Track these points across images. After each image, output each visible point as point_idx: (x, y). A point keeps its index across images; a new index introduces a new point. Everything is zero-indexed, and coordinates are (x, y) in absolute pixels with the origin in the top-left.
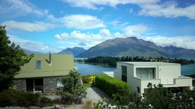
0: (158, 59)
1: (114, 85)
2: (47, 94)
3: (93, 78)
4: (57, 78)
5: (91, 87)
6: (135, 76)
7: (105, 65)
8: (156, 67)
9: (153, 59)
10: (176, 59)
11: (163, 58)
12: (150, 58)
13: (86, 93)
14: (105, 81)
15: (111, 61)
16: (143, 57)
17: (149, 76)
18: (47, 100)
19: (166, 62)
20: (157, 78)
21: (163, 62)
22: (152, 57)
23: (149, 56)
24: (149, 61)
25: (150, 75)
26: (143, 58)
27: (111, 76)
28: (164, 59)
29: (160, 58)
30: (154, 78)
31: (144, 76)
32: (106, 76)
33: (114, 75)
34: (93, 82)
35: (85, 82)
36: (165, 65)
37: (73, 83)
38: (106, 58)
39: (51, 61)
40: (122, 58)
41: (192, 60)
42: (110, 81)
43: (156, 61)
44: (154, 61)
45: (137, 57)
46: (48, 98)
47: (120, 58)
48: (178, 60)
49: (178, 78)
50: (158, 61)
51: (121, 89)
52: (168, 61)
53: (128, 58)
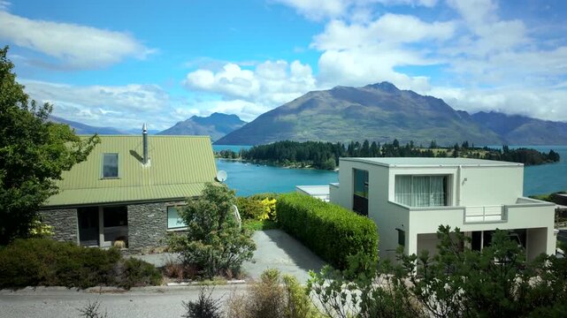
0: (456, 148)
1: (332, 225)
2: (139, 251)
3: (268, 204)
4: (168, 204)
5: (264, 229)
6: (392, 198)
7: (303, 166)
8: (453, 171)
9: (440, 150)
10: (506, 148)
11: (470, 146)
12: (433, 146)
13: (253, 248)
14: (305, 214)
15: (319, 154)
16: (412, 142)
17: (432, 200)
18: (143, 268)
19: (477, 156)
20: (454, 205)
21: (470, 157)
22: (438, 144)
23: (430, 140)
24: (429, 154)
25: (435, 196)
26: (412, 146)
27: (322, 198)
28: (473, 149)
29: (460, 146)
30: (445, 204)
31: (417, 199)
32: (308, 197)
33: (331, 195)
34: (269, 215)
35: (246, 215)
36: (479, 167)
37: (215, 218)
38: (304, 145)
39: (149, 155)
40: (351, 147)
41: (552, 151)
42: (321, 214)
43: (450, 153)
44: (443, 155)
45: (396, 143)
46: (145, 263)
47: (346, 147)
48: (513, 151)
49: (514, 204)
50: (455, 156)
51: (352, 235)
52: (483, 154)
53: (370, 145)
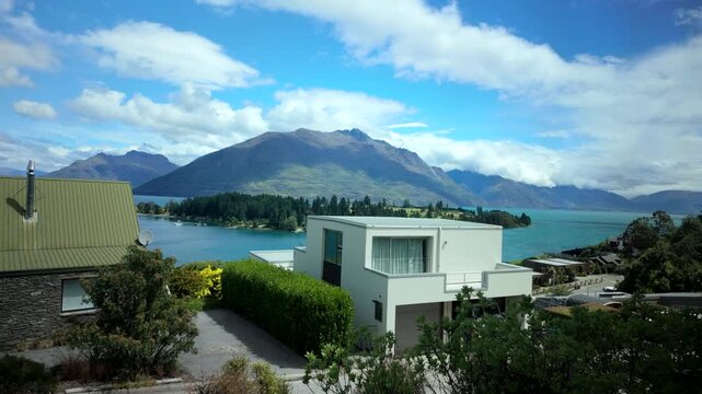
0: (430, 207)
1: (299, 300)
2: (15, 346)
3: (211, 274)
4: (63, 276)
5: (205, 309)
6: (369, 264)
7: (255, 226)
8: (433, 233)
9: (414, 210)
10: (480, 209)
11: (444, 206)
12: (407, 205)
13: (194, 333)
14: (263, 287)
15: (277, 211)
16: (384, 200)
17: (411, 266)
18: (25, 369)
19: (452, 217)
20: (434, 271)
21: (443, 218)
22: (411, 202)
23: (403, 199)
24: (402, 214)
25: (414, 260)
26: (384, 204)
27: (286, 266)
28: (446, 209)
29: (434, 205)
30: (425, 271)
31: (395, 265)
32: (267, 266)
33: (296, 262)
34: (211, 289)
35: (180, 292)
36: (459, 229)
37: (141, 295)
38: (258, 198)
39: (36, 206)
40: (317, 203)
41: (524, 215)
42: (284, 286)
43: (424, 214)
44: (417, 215)
45: (367, 200)
46: (30, 363)
47: (311, 203)
48: (486, 213)
49: (493, 270)
50: (429, 216)
51: (325, 310)
52: (457, 215)
53: (338, 202)
